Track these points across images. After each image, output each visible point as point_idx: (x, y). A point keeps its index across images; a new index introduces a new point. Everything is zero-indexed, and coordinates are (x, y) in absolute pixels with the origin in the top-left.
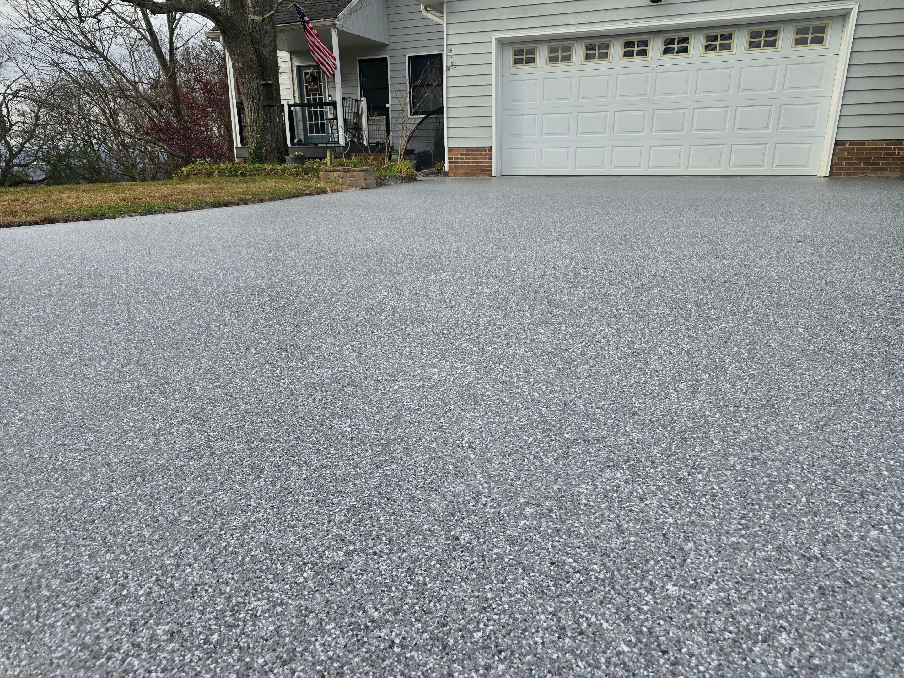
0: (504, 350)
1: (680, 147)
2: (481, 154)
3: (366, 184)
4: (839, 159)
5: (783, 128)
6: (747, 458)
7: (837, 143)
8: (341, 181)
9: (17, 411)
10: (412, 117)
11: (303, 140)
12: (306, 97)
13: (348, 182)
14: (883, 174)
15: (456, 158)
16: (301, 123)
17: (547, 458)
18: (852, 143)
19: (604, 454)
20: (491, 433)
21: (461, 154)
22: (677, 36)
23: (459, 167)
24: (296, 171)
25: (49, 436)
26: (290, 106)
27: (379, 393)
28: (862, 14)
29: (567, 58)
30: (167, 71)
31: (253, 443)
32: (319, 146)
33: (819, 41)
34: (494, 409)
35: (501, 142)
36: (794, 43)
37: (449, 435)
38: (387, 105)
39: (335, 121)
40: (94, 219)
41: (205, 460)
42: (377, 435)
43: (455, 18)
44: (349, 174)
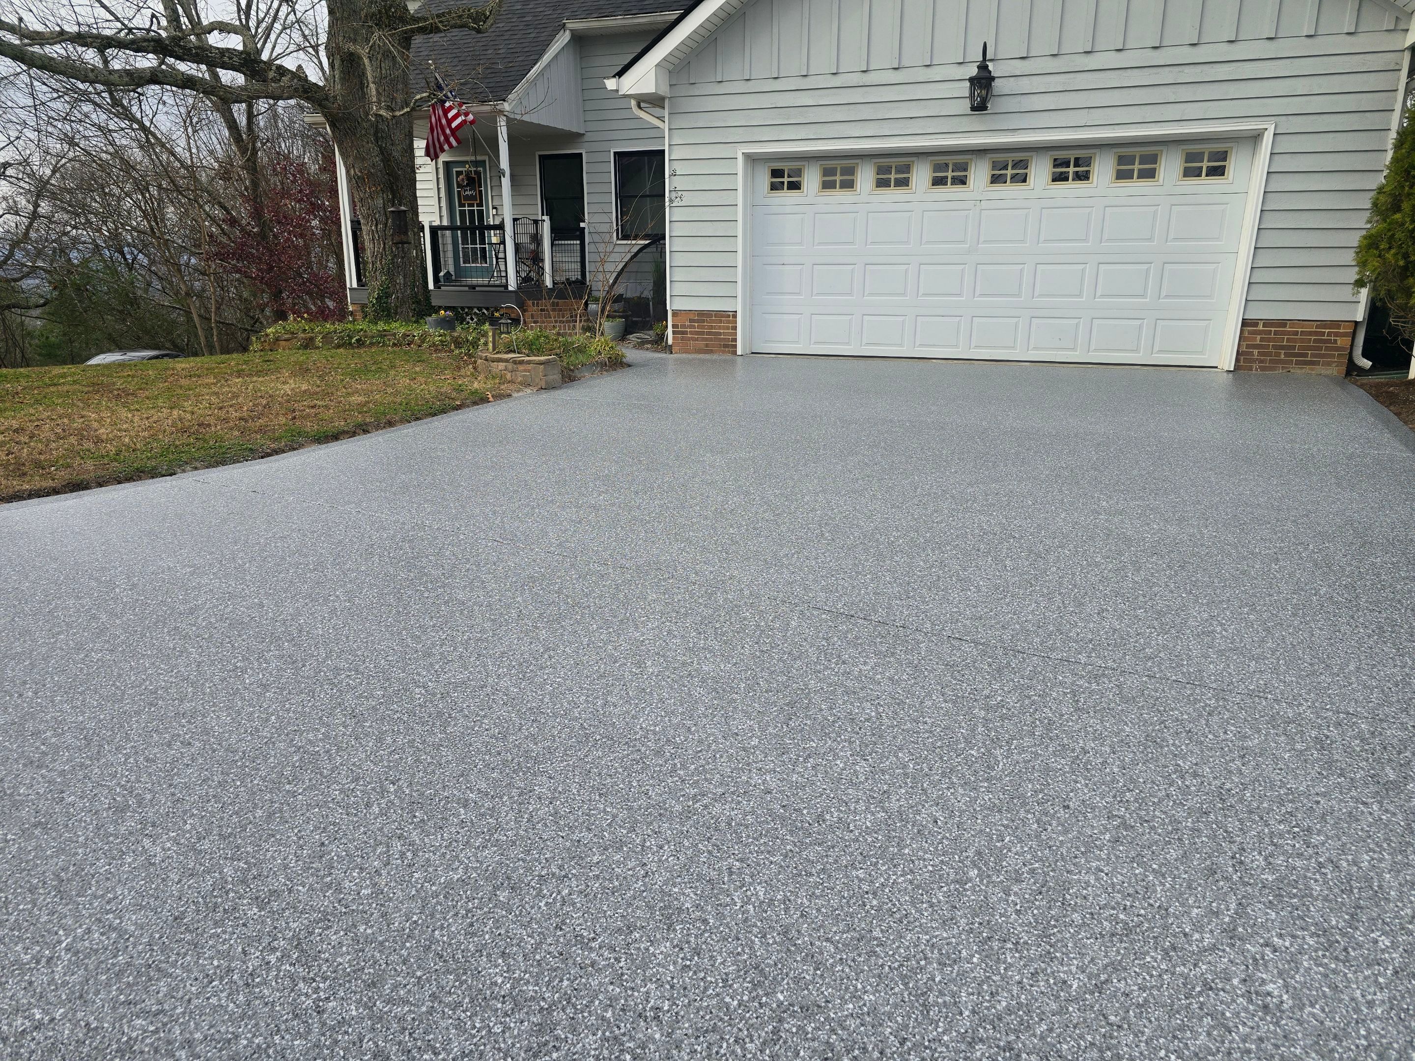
0: (717, 809)
1: (1017, 319)
2: (721, 322)
3: (547, 383)
4: (1248, 346)
5: (1167, 296)
6: (998, 1047)
7: (1245, 323)
8: (509, 376)
9: (61, 932)
10: (619, 242)
11: (453, 273)
12: (458, 209)
13: (520, 379)
14: (1312, 370)
15: (683, 326)
16: (450, 247)
17: (752, 1041)
18: (1268, 323)
19: (822, 1035)
20: (685, 989)
21: (691, 321)
22: (1011, 157)
23: (689, 339)
24: (441, 341)
25: (108, 985)
26: (434, 230)
27: (542, 904)
28: (1279, 138)
29: (849, 185)
30: (243, 150)
31: (375, 1005)
32: (477, 289)
33: (1218, 171)
34: (692, 939)
35: (752, 303)
36: (1181, 174)
37: (630, 992)
38: (582, 225)
39: (502, 246)
40: (140, 478)
41: (313, 1037)
42: (536, 992)
43: (681, 121)
44: (521, 368)
